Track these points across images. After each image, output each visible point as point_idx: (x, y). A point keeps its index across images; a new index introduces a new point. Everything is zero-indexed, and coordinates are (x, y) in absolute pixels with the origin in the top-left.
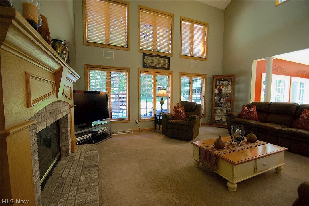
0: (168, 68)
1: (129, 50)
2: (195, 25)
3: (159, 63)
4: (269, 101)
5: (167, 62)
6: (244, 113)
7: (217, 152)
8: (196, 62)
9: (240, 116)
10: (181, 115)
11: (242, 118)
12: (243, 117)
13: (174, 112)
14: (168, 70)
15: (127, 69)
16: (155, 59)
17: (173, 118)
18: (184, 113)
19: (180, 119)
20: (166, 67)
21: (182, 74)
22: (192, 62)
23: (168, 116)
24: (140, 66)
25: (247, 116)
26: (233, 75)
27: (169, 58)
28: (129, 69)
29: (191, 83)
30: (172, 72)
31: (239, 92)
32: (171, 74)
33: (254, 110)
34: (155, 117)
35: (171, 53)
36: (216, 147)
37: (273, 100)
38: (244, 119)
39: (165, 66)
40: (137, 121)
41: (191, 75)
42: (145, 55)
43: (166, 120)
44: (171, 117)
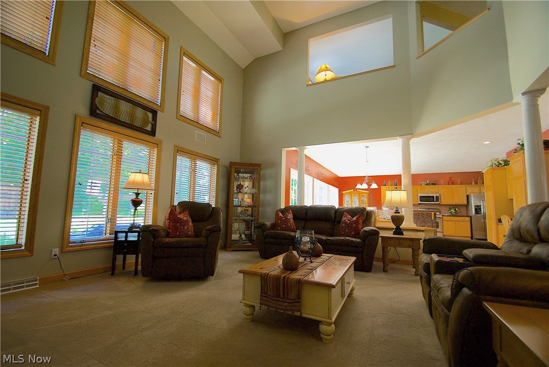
0: (153, 133)
1: (51, 62)
2: (204, 72)
3: (132, 116)
4: (303, 205)
5: (150, 119)
6: (279, 222)
7: (295, 276)
8: (205, 134)
9: (274, 226)
10: (186, 227)
11: (278, 230)
12: (279, 228)
13: (170, 222)
14: (153, 137)
15: (40, 108)
16: (124, 106)
17: (168, 235)
18: (190, 224)
19: (184, 236)
20: (149, 128)
21: (180, 150)
22: (198, 132)
23: (157, 231)
24: (83, 110)
25: (284, 226)
26: (259, 165)
27: (154, 113)
28: (47, 108)
29: (194, 171)
30: (161, 142)
31: (265, 192)
32: (158, 145)
33: (290, 216)
34: (116, 237)
35: (159, 104)
36: (287, 270)
37: (308, 203)
38: (280, 230)
39: (147, 126)
40: (56, 251)
41: (194, 156)
42: (98, 88)
43: (152, 240)
44: (163, 233)
